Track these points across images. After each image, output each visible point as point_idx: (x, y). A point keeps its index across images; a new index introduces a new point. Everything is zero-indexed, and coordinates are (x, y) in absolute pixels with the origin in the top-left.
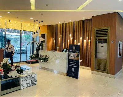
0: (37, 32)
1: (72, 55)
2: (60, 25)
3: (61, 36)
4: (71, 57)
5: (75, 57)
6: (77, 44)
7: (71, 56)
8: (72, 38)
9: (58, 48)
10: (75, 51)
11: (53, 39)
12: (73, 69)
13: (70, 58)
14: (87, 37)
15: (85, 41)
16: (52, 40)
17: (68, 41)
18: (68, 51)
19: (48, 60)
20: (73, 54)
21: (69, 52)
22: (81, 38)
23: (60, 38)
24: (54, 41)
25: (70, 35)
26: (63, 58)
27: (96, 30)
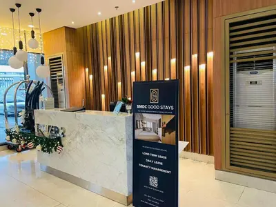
0: (21, 47)
1: (149, 125)
2: (104, 24)
3: (110, 58)
4: (145, 133)
5: (160, 130)
6: (161, 79)
7: (144, 129)
8: (143, 64)
9: (103, 96)
10: (157, 107)
11: (87, 70)
12: (153, 181)
13: (140, 135)
14: (195, 56)
15: (187, 69)
16: (86, 75)
17: (133, 73)
18: (129, 107)
19: (63, 143)
20: (150, 120)
21: (135, 111)
22: (173, 61)
23: (106, 68)
24: (91, 77)
25: (138, 54)
26: (113, 138)
27: (231, 25)
